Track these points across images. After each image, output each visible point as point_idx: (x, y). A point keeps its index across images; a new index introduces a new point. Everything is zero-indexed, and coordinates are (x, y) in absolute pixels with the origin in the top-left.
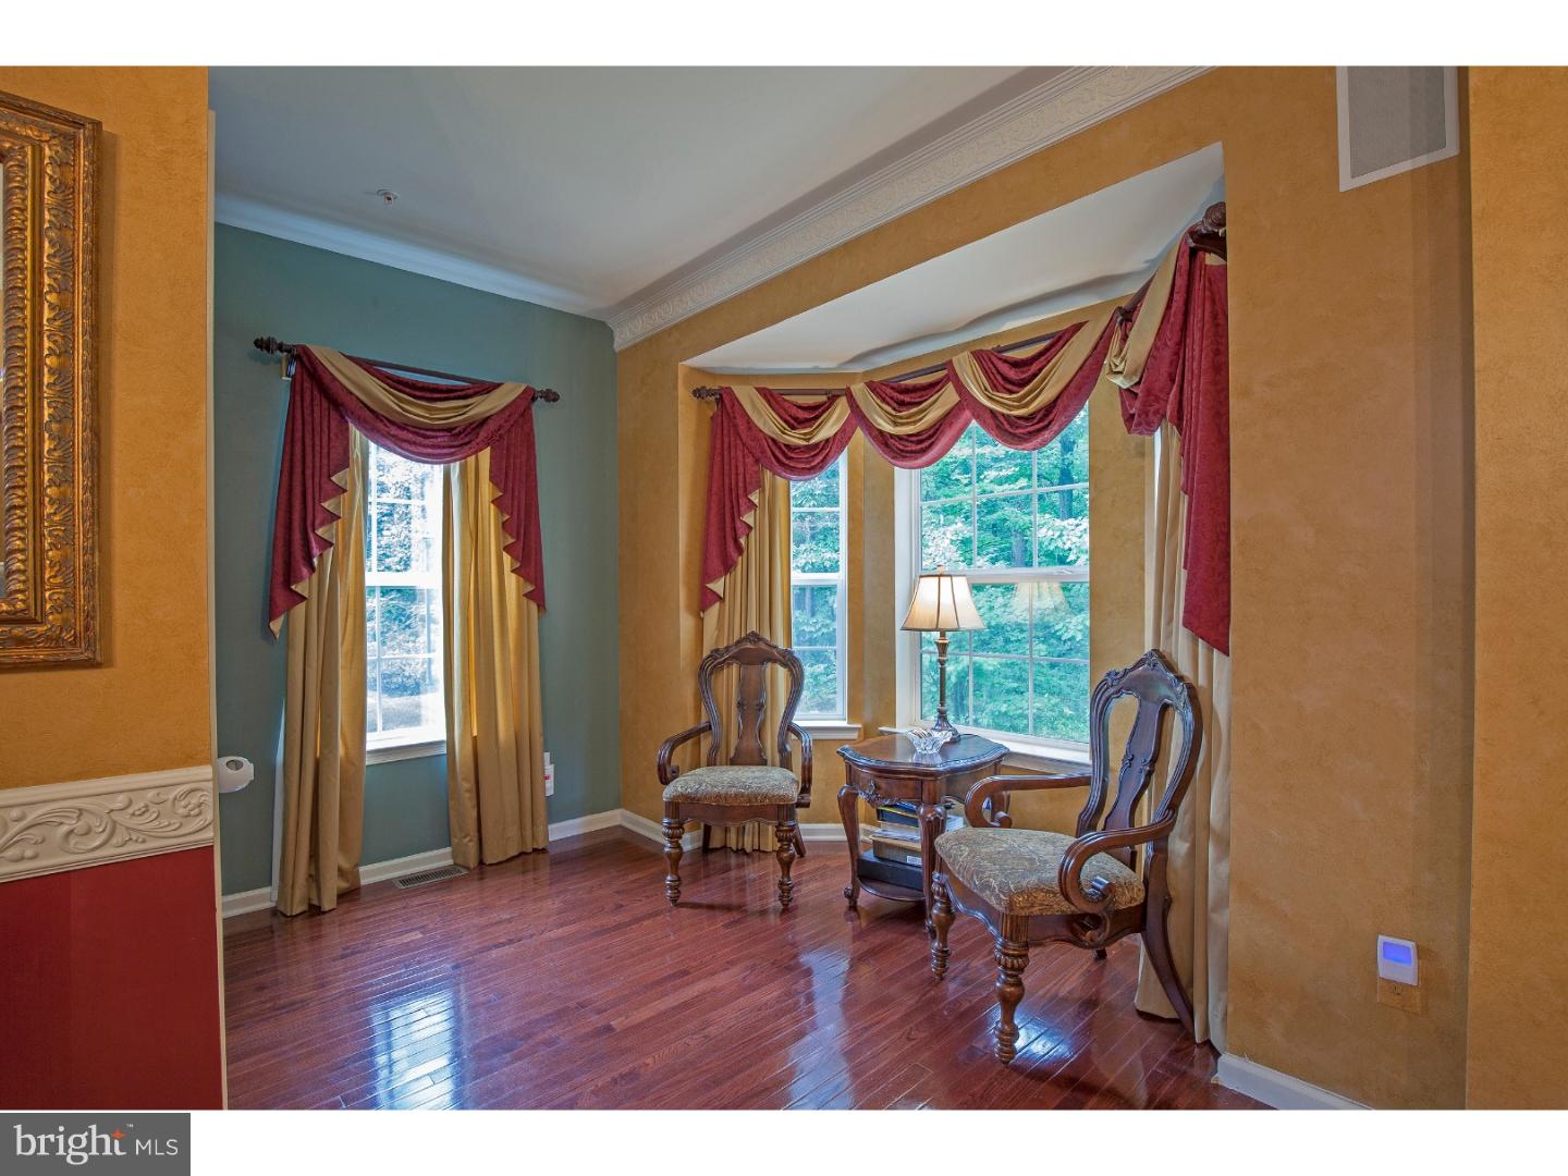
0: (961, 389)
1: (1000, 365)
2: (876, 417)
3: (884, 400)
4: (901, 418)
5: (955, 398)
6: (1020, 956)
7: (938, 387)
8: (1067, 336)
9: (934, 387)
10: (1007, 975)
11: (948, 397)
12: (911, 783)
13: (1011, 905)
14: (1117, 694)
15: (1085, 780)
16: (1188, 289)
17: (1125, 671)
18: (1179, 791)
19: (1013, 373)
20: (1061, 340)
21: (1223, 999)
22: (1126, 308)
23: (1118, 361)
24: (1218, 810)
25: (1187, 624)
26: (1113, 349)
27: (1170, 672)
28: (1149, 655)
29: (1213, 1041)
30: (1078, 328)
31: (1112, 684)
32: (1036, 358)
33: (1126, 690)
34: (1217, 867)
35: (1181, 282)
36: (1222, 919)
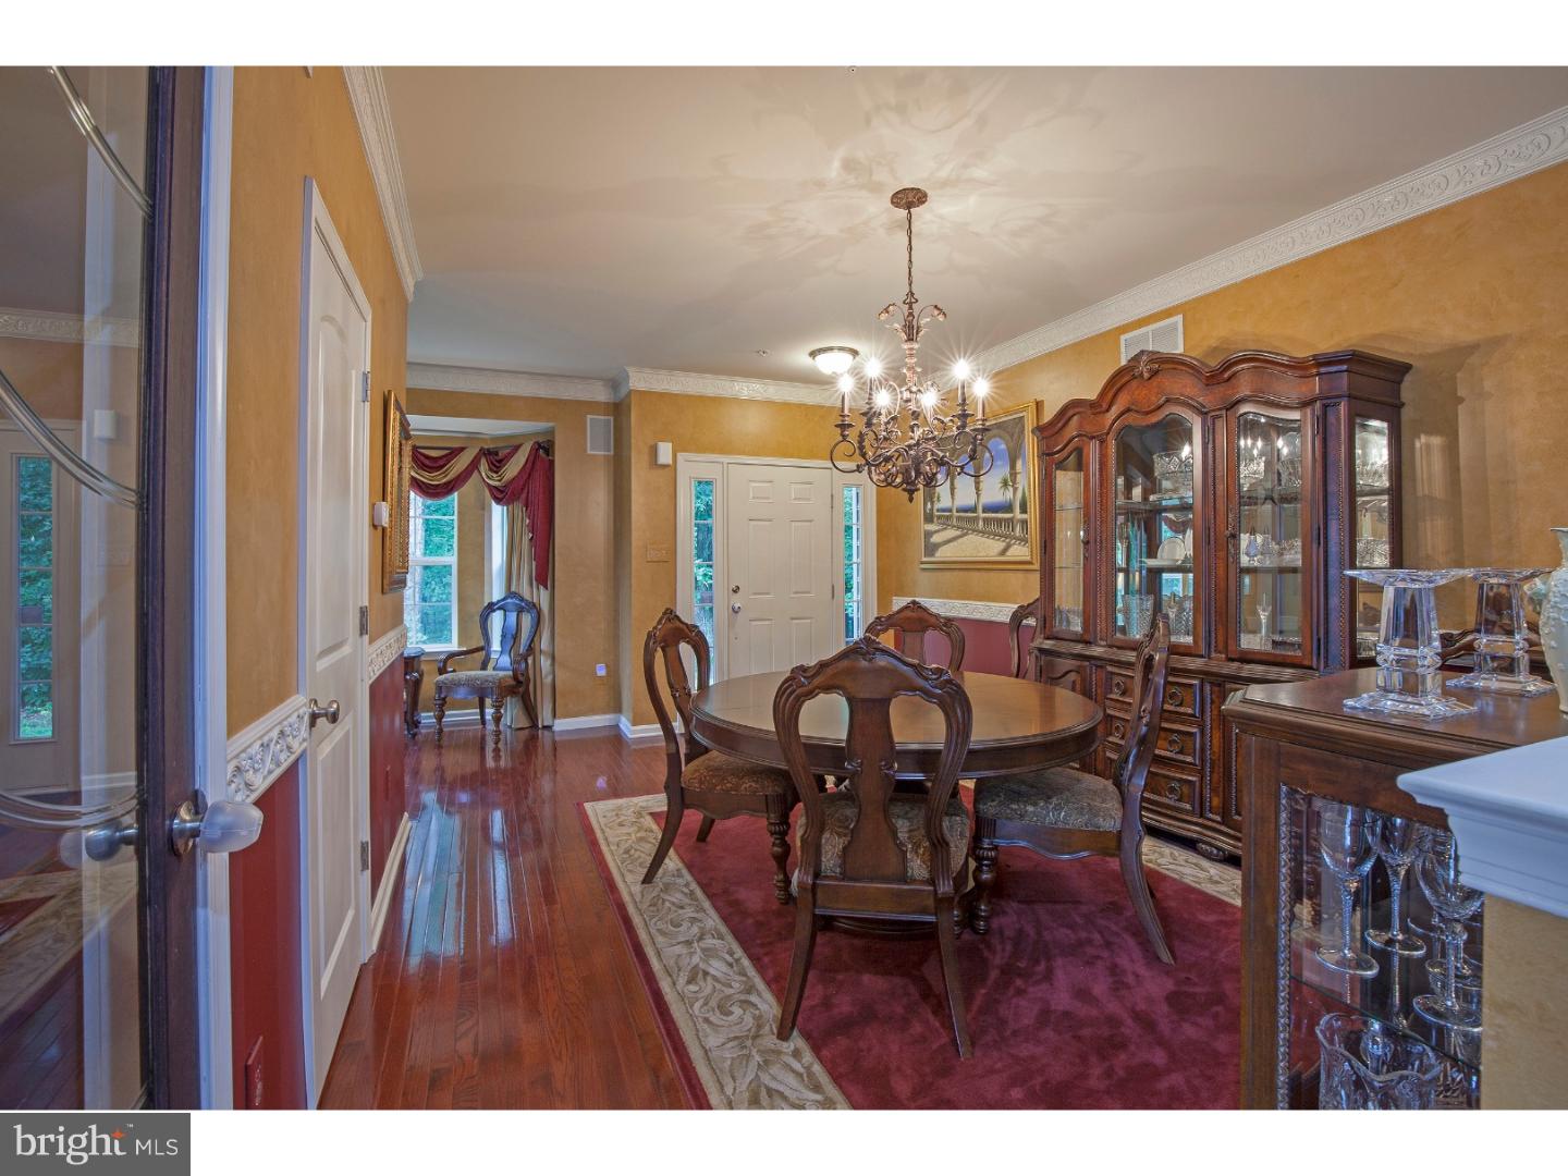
1: (421, 456)
6: (500, 702)
8: (457, 451)
10: (497, 710)
13: (500, 683)
14: (494, 611)
15: (482, 649)
16: (534, 463)
17: (499, 602)
18: (532, 640)
19: (427, 462)
20: (454, 452)
21: (551, 706)
22: (488, 450)
23: (495, 475)
24: (545, 644)
25: (536, 580)
26: (484, 466)
27: (522, 599)
28: (510, 594)
29: (545, 724)
30: (462, 449)
31: (491, 608)
32: (441, 458)
33: (499, 608)
34: (545, 663)
35: (532, 458)
36: (548, 680)
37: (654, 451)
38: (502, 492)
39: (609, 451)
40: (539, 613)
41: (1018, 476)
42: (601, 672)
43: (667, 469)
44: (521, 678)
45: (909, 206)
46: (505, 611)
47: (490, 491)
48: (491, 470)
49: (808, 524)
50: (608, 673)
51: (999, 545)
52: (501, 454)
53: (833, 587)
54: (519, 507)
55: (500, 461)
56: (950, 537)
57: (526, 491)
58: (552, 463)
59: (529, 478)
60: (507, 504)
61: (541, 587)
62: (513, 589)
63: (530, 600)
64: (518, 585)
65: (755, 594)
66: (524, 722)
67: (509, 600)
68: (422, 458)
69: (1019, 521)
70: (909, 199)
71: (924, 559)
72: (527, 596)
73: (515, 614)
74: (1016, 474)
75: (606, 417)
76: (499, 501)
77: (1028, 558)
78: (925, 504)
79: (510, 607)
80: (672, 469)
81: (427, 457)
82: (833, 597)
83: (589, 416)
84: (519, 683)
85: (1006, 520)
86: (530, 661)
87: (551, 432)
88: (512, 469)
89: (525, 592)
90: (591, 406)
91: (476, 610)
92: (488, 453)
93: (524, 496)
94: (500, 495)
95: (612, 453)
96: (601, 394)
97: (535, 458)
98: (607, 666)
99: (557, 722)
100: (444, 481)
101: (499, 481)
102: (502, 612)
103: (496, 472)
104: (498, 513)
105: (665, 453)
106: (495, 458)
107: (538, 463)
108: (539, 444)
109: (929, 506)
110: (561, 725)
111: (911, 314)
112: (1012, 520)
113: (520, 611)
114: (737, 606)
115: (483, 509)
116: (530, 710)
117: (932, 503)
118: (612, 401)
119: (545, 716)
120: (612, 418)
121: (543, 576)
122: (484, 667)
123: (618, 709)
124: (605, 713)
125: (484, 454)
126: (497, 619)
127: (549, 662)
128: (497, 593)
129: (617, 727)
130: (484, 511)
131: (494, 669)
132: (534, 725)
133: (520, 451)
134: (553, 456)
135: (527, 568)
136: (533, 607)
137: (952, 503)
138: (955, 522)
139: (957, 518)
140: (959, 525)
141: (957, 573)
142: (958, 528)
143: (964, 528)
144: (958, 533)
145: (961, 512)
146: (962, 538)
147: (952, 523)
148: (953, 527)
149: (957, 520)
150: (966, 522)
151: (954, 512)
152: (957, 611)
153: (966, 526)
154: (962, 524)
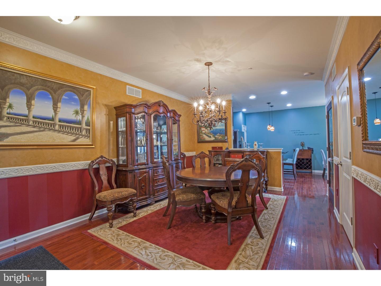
41: (85, 112)
45: (209, 65)
51: (73, 138)
69: (85, 129)
70: (209, 64)
74: (84, 111)
77: (90, 143)
85: (78, 128)
111: (209, 89)
112: (81, 128)
137: (26, 112)
138: (32, 123)
139: (34, 122)
140: (34, 125)
141: (30, 151)
142: (34, 127)
143: (40, 128)
144: (35, 129)
145: (37, 119)
146: (39, 133)
147: (27, 123)
148: (28, 125)
149: (34, 123)
150: (44, 125)
151: (31, 118)
152: (31, 171)
153: (43, 126)
154: (39, 125)
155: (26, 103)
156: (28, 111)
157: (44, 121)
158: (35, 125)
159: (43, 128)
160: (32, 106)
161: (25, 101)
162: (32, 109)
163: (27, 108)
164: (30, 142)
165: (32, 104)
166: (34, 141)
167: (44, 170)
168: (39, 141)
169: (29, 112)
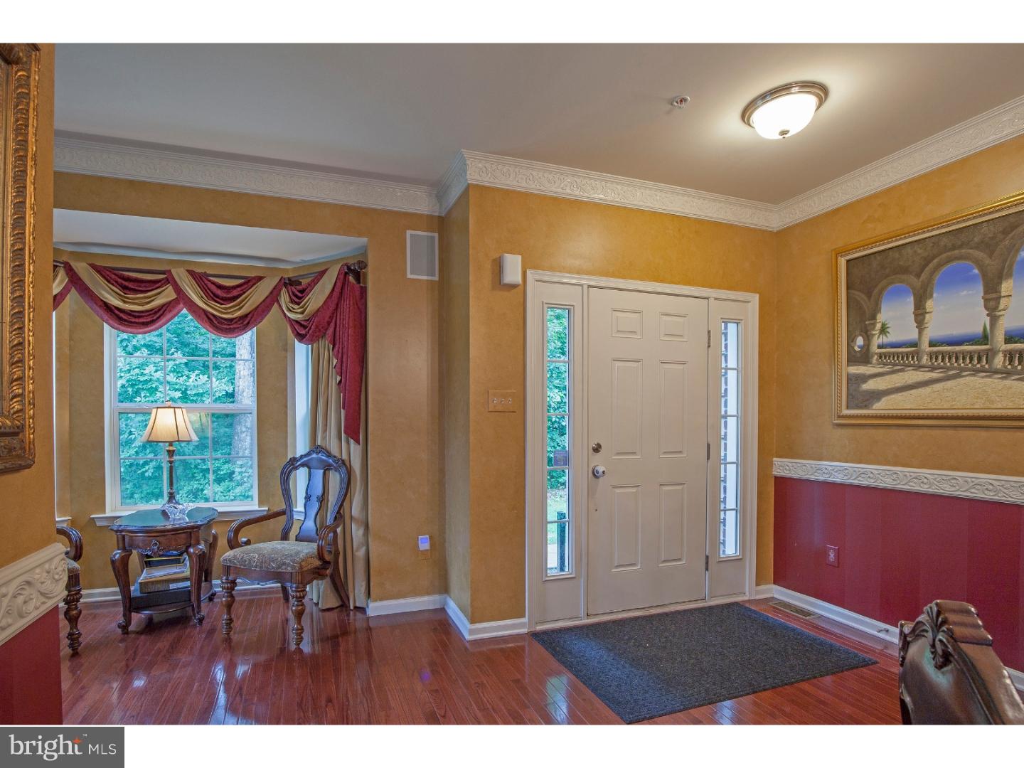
0: (178, 290)
1: (209, 284)
2: (103, 292)
3: (109, 282)
4: (128, 298)
5: (174, 296)
6: (302, 591)
7: (157, 285)
8: (254, 281)
9: (155, 284)
10: (298, 601)
11: (168, 294)
12: (183, 535)
13: (301, 567)
14: (296, 468)
15: (283, 513)
16: (342, 289)
17: (302, 457)
18: (342, 505)
19: (219, 292)
20: (250, 282)
21: (364, 584)
22: (289, 279)
23: (296, 307)
24: (356, 509)
25: (345, 433)
26: (284, 297)
27: (329, 455)
28: (315, 448)
29: (358, 605)
30: (260, 279)
31: (293, 464)
32: (234, 288)
33: (303, 465)
34: (357, 533)
35: (339, 285)
36: (361, 553)
37: (498, 267)
38: (305, 327)
39: (433, 275)
40: (349, 472)
42: (424, 545)
43: (515, 291)
44: (328, 557)
46: (309, 468)
47: (292, 326)
48: (292, 301)
49: (681, 367)
50: (432, 545)
52: (305, 282)
53: (708, 446)
54: (325, 344)
55: (302, 291)
56: (910, 382)
57: (332, 325)
58: (364, 291)
59: (337, 309)
60: (311, 341)
61: (352, 441)
62: (319, 442)
63: (339, 457)
64: (324, 438)
65: (618, 454)
66: (333, 602)
67: (314, 456)
68: (213, 288)
71: (846, 412)
72: (334, 449)
73: (322, 471)
75: (430, 234)
76: (301, 337)
78: (851, 340)
79: (314, 464)
80: (519, 289)
81: (220, 287)
82: (708, 458)
83: (409, 233)
84: (326, 563)
86: (339, 530)
87: (364, 251)
88: (316, 299)
89: (333, 447)
90: (412, 220)
91: (278, 464)
92: (289, 283)
93: (330, 331)
94: (303, 331)
95: (436, 278)
96: (422, 204)
97: (343, 284)
98: (431, 538)
99: (372, 605)
100: (238, 314)
101: (302, 313)
102: (306, 469)
103: (298, 304)
104: (302, 352)
105: (513, 268)
106: (296, 288)
107: (347, 290)
108: (349, 268)
109: (860, 341)
110: (376, 608)
113: (327, 468)
114: (601, 469)
115: (286, 350)
116: (340, 587)
117: (868, 338)
118: (437, 214)
119: (357, 595)
120: (436, 235)
121: (354, 427)
122: (285, 537)
123: (444, 589)
124: (428, 594)
125: (285, 285)
126: (301, 476)
127: (361, 532)
128: (301, 446)
129: (443, 610)
130: (287, 353)
131: (298, 539)
132: (344, 606)
133: (325, 277)
134: (365, 282)
135: (336, 417)
136: (343, 465)
137: (913, 335)
138: (927, 360)
139: (931, 355)
140: (933, 364)
141: (925, 431)
142: (933, 369)
143: (949, 369)
144: (935, 375)
145: (939, 346)
146: (944, 383)
147: (916, 362)
148: (919, 367)
149: (931, 358)
150: (957, 359)
151: (925, 346)
152: (925, 484)
153: (956, 365)
154: (945, 364)
155: (914, 313)
156: (917, 330)
157: (958, 348)
158: (936, 363)
159: (954, 369)
160: (927, 316)
161: (911, 308)
162: (927, 323)
163: (916, 325)
164: (922, 408)
165: (927, 311)
166: (933, 407)
167: (957, 487)
168: (945, 407)
169: (920, 333)
